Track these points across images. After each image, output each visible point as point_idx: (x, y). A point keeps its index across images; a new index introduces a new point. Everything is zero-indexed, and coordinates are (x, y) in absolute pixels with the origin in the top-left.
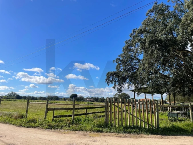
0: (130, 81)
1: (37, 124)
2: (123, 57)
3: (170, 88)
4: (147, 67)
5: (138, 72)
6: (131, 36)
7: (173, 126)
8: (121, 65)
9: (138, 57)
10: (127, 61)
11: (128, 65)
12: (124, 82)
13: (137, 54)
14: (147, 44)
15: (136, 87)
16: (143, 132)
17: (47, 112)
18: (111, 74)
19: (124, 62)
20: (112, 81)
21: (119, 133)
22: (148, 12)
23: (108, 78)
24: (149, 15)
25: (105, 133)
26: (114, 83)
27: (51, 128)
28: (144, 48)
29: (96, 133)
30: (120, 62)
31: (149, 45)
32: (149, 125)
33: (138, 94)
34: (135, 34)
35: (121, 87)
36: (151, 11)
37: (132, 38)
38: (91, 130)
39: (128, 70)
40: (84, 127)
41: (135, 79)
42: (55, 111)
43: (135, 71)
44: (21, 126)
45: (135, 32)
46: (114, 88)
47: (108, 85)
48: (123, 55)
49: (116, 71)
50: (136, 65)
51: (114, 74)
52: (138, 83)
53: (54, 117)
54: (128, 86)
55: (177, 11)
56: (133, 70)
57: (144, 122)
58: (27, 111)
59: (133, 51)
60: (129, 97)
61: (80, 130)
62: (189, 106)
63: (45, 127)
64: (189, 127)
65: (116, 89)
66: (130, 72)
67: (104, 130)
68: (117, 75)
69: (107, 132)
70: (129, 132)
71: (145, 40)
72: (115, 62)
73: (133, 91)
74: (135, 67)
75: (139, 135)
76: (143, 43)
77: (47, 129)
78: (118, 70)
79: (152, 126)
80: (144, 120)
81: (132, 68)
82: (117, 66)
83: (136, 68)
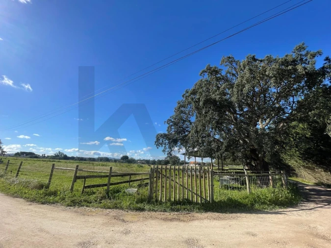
0: (181, 144)
1: (57, 198)
2: (175, 119)
3: (223, 153)
4: (200, 130)
5: (190, 135)
6: (183, 96)
7: (230, 200)
8: (173, 127)
9: (190, 119)
10: (179, 123)
11: (180, 127)
12: (175, 145)
13: (189, 116)
14: (201, 103)
15: (187, 150)
16: (195, 209)
17: (75, 181)
18: (162, 135)
19: (175, 124)
20: (161, 144)
21: (165, 211)
22: (201, 72)
23: (158, 140)
24: (202, 75)
25: (146, 213)
26: (164, 146)
27: (75, 205)
28: (198, 108)
29: (134, 213)
30: (171, 124)
31: (204, 104)
32: (201, 198)
33: (189, 158)
34: (187, 95)
35: (172, 151)
36: (204, 72)
37: (184, 99)
38: (130, 208)
39: (180, 132)
40: (120, 203)
41: (187, 142)
42: (87, 180)
43: (186, 133)
44: (33, 200)
45: (188, 92)
46: (164, 151)
47: (158, 148)
48: (174, 117)
49: (166, 133)
50: (187, 127)
51: (165, 136)
52: (190, 147)
53: (85, 187)
54: (179, 149)
55: (228, 75)
56: (185, 133)
57: (196, 194)
58: (50, 179)
59: (185, 113)
60: (179, 160)
61: (113, 208)
62: (246, 174)
63: (67, 203)
64: (247, 200)
65: (166, 153)
66: (182, 134)
67: (147, 207)
68: (168, 137)
69: (150, 210)
70: (178, 210)
71: (199, 99)
72: (166, 123)
73: (184, 154)
74: (187, 129)
75: (190, 215)
76: (197, 102)
77: (68, 206)
78: (169, 132)
79: (206, 200)
80: (196, 192)
81: (184, 130)
82: (168, 127)
83: (187, 131)
